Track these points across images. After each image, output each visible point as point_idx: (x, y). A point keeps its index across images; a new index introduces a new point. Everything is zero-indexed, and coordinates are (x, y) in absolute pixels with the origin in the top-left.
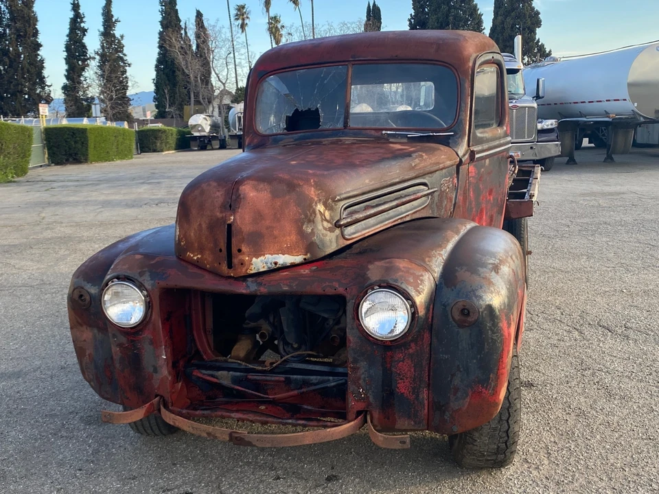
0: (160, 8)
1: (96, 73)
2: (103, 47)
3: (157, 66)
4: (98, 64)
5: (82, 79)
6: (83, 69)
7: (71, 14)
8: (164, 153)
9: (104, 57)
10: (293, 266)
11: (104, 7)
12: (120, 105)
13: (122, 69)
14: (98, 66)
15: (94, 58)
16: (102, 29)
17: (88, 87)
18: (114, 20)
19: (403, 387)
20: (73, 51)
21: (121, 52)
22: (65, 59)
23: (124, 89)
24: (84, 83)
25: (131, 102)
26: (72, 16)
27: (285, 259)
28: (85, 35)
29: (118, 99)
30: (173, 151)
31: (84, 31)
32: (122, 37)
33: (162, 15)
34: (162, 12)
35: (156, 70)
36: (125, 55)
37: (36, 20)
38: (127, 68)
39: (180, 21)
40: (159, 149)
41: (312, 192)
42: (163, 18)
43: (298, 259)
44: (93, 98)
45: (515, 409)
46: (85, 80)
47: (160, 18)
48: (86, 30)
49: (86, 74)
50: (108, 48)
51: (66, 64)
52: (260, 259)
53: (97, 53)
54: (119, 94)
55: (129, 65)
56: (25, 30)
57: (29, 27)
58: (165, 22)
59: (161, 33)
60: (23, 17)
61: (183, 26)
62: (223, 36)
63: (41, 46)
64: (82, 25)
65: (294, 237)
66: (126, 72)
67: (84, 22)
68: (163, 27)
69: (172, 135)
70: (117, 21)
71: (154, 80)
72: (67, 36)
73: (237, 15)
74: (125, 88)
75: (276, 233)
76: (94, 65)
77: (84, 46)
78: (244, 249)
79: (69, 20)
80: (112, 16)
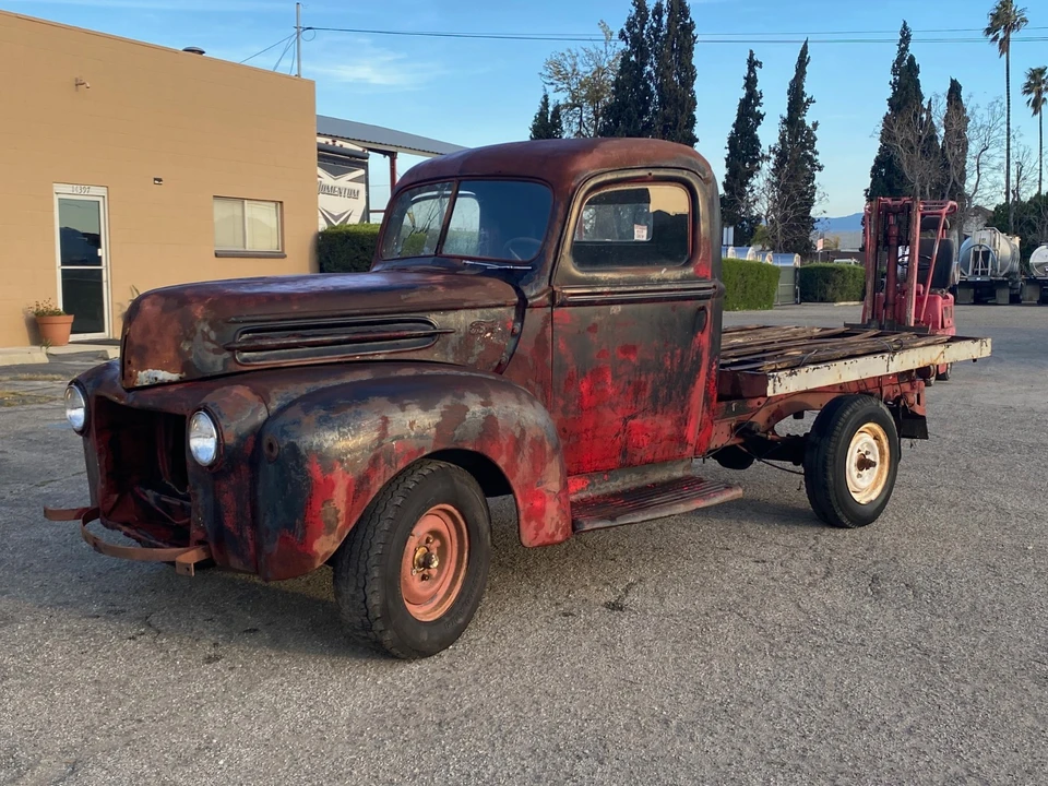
0: (891, 78)
1: (769, 180)
2: (782, 141)
3: (874, 170)
4: (772, 167)
5: (748, 189)
6: (751, 175)
7: (743, 94)
8: (836, 305)
9: (782, 156)
10: (170, 383)
11: (793, 81)
12: (797, 228)
13: (807, 174)
14: (773, 170)
15: (769, 158)
16: (786, 114)
17: (754, 202)
18: (805, 99)
19: (229, 522)
20: (738, 148)
21: (811, 148)
22: (727, 159)
23: (807, 204)
24: (750, 195)
25: (815, 225)
26: (743, 96)
27: (164, 375)
28: (759, 123)
29: (797, 219)
30: (856, 303)
31: (759, 117)
32: (815, 125)
33: (894, 88)
34: (893, 85)
35: (872, 176)
36: (816, 153)
37: (694, 103)
38: (816, 173)
39: (921, 97)
40: (829, 298)
41: (199, 311)
42: (895, 93)
43: (174, 377)
44: (759, 218)
45: (372, 576)
46: (752, 191)
47: (889, 93)
48: (762, 117)
49: (754, 182)
50: (790, 143)
51: (727, 167)
52: (145, 372)
53: (774, 151)
54: (798, 211)
55: (820, 168)
56: (676, 119)
57: (682, 113)
58: (896, 101)
59: (886, 118)
60: (676, 100)
61: (926, 107)
62: (978, 121)
63: (697, 140)
64: (757, 108)
65: (171, 354)
66: (814, 179)
67: (760, 105)
68: (892, 108)
69: (855, 276)
70: (810, 101)
71: (867, 190)
72: (734, 125)
73: (1028, 85)
74: (810, 203)
75: (158, 347)
76: (767, 167)
77: (755, 141)
78: (133, 361)
79: (739, 102)
80: (803, 94)
